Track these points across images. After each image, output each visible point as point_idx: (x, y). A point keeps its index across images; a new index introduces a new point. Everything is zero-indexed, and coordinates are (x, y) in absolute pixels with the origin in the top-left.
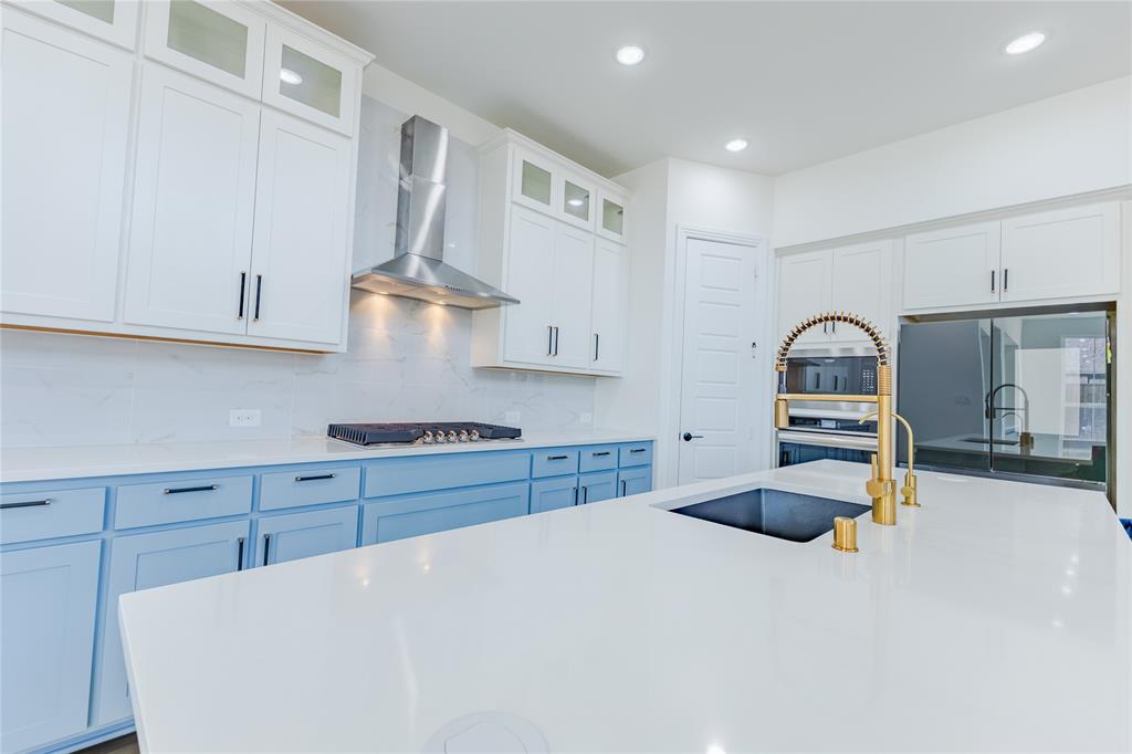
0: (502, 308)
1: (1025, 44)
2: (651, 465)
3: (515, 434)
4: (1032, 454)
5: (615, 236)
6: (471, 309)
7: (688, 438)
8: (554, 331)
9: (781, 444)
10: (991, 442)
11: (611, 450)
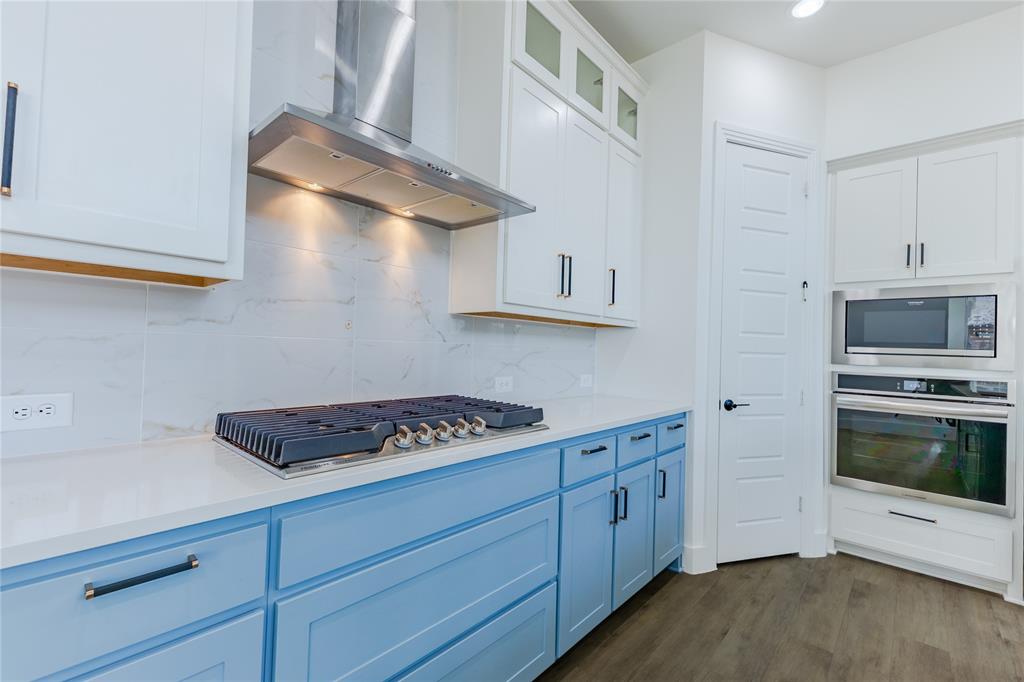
0: (501, 222)
2: (685, 446)
3: (534, 417)
5: (630, 141)
6: (447, 227)
7: (729, 406)
8: (567, 261)
9: (841, 411)
11: (650, 430)
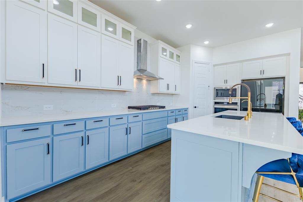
0: (159, 80)
1: (269, 25)
2: (187, 114)
3: (164, 107)
4: (267, 108)
5: (178, 62)
6: (150, 80)
7: (195, 107)
8: (168, 85)
9: (215, 108)
10: (260, 106)
11: (181, 110)
